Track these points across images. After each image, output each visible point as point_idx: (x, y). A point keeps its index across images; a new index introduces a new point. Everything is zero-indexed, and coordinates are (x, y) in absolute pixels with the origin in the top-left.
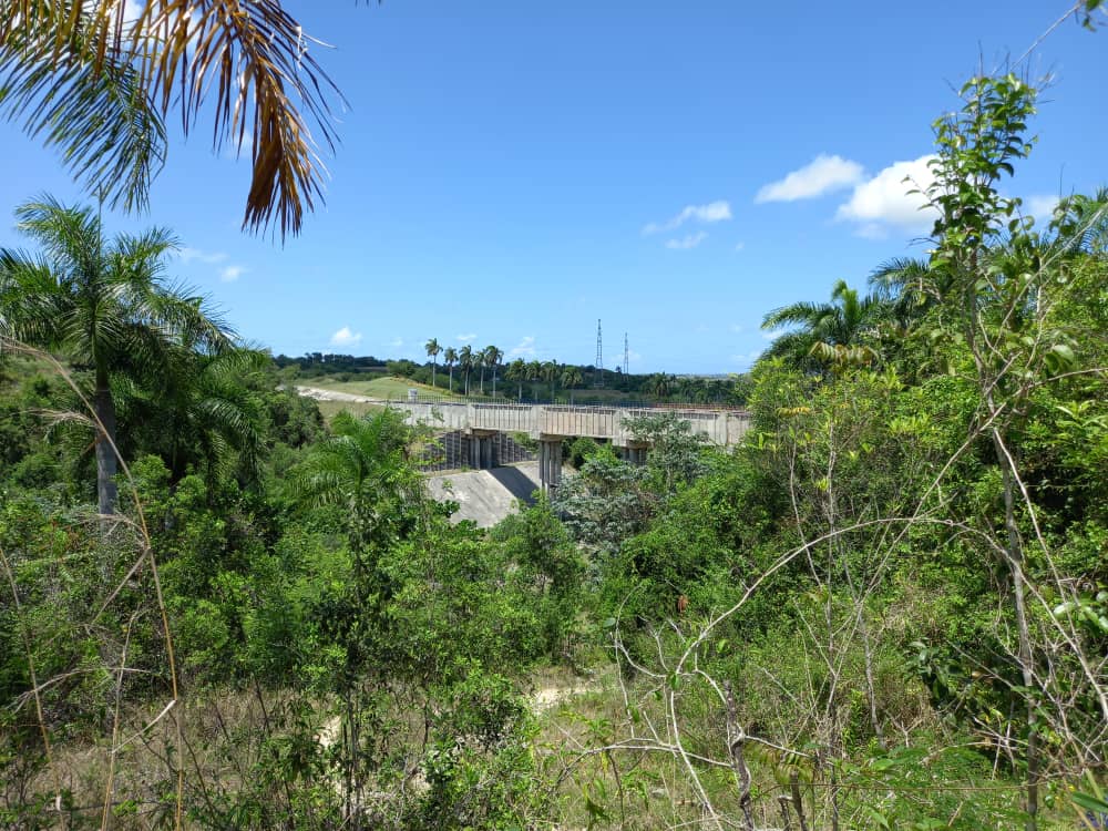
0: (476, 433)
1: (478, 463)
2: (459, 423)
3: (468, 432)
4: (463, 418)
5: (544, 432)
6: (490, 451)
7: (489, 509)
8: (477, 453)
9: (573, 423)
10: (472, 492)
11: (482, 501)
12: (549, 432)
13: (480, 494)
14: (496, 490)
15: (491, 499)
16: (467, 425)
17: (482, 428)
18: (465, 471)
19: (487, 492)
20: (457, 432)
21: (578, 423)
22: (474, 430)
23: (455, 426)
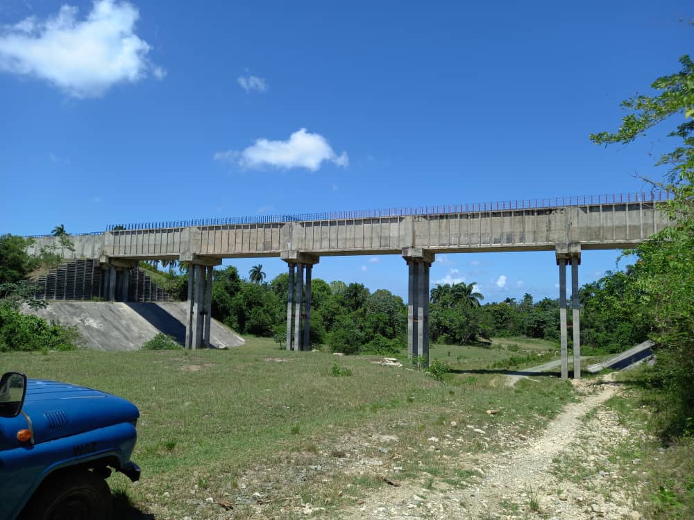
0: (113, 263)
1: (112, 295)
2: (93, 250)
3: (103, 260)
4: (97, 246)
5: (198, 253)
6: (126, 284)
7: (126, 338)
8: (112, 284)
9: (232, 241)
10: (106, 320)
11: (118, 329)
12: (204, 253)
13: (116, 323)
14: (134, 321)
15: (128, 329)
16: (103, 254)
17: (122, 255)
18: (97, 301)
19: (124, 322)
20: (90, 261)
21: (239, 240)
22: (110, 259)
23: (88, 255)
